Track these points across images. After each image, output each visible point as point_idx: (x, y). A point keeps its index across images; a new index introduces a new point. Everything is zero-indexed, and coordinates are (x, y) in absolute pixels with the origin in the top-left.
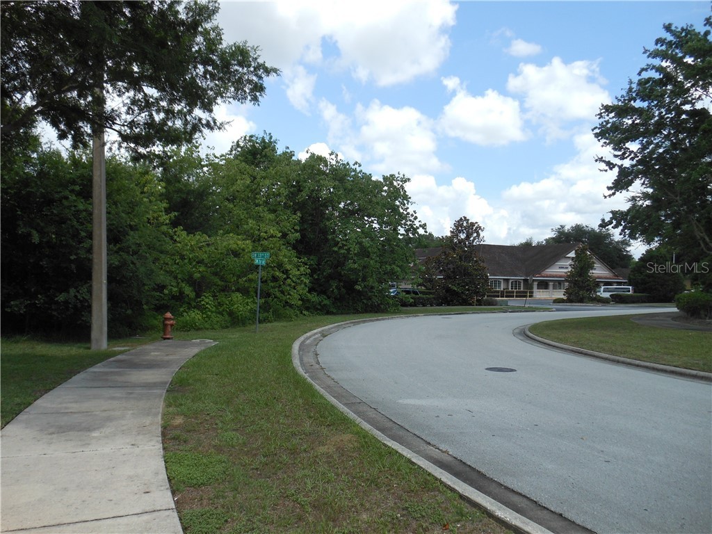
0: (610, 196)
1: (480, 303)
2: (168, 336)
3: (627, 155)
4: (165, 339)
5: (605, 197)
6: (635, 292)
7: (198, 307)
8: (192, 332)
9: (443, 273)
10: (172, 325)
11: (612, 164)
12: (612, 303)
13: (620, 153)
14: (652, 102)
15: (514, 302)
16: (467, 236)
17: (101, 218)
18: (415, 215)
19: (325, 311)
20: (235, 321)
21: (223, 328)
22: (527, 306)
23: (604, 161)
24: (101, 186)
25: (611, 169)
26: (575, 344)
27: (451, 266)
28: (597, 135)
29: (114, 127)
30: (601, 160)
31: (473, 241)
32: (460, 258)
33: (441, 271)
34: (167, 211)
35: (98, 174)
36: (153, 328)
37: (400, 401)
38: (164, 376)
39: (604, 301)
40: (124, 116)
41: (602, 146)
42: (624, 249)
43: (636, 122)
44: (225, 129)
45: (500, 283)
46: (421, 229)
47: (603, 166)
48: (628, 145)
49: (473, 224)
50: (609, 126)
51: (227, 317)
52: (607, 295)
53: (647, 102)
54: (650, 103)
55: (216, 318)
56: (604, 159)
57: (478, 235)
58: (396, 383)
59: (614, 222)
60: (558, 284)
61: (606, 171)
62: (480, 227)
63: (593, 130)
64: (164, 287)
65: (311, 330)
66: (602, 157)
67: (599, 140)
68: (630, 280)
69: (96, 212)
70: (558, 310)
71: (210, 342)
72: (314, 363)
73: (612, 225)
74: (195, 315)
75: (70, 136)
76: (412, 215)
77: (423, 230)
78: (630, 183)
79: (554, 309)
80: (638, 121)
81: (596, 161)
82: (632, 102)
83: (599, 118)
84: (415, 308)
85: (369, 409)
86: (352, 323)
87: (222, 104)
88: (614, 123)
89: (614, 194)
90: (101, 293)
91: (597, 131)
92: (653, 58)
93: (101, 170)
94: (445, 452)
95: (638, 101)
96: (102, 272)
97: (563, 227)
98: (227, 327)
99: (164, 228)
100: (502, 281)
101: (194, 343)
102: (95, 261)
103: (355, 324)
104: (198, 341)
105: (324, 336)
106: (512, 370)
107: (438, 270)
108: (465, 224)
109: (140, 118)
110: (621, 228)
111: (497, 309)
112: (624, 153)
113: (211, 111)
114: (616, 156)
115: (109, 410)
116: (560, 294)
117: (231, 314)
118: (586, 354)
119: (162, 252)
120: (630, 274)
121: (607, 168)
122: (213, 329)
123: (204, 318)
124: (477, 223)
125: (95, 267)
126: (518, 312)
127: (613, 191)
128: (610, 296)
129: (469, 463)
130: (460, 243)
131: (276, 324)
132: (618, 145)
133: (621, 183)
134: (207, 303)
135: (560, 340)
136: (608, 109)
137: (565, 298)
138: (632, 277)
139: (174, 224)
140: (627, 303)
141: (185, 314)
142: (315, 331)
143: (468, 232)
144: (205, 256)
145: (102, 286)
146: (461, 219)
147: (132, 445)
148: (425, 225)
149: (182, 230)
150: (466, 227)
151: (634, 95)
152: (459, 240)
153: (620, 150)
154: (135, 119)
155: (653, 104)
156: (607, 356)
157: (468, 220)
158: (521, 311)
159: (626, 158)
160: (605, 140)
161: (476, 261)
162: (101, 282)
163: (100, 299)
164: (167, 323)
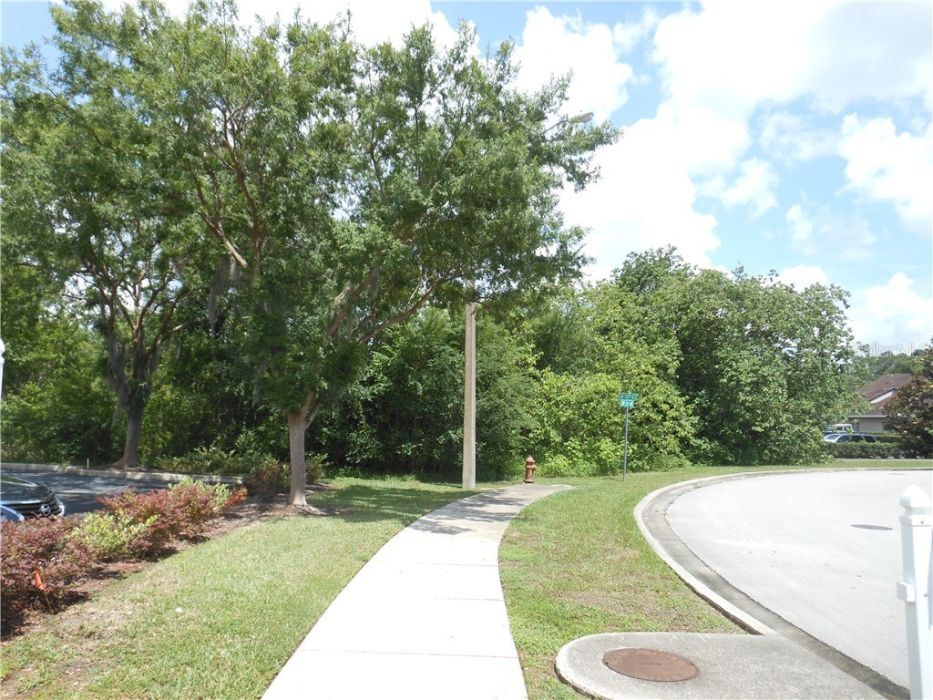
7: (565, 453)
8: (558, 479)
9: (915, 410)
17: (471, 369)
18: (850, 334)
19: (719, 460)
20: (604, 469)
21: (590, 476)
33: (912, 408)
34: (534, 351)
36: (518, 473)
38: (515, 510)
51: (594, 465)
55: (583, 465)
64: (530, 431)
71: (568, 487)
74: (560, 461)
90: (471, 437)
96: (471, 418)
98: (595, 475)
99: (531, 369)
101: (554, 488)
102: (466, 407)
104: (557, 485)
107: (907, 407)
117: (599, 461)
119: (528, 396)
122: (579, 475)
123: (569, 465)
125: (466, 414)
134: (574, 448)
139: (540, 366)
141: (550, 459)
144: (571, 399)
145: (471, 431)
149: (550, 371)
162: (470, 428)
163: (470, 442)
164: (529, 466)
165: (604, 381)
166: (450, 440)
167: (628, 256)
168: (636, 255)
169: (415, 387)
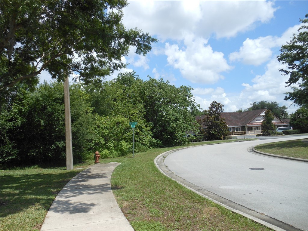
0: (288, 86)
1: (224, 138)
2: (97, 162)
3: (295, 67)
4: (96, 163)
5: (286, 87)
6: (293, 129)
7: (107, 148)
9: (207, 126)
10: (99, 157)
11: (288, 72)
12: (283, 134)
13: (291, 66)
14: (306, 42)
15: (239, 137)
16: (216, 109)
17: (68, 112)
20: (123, 153)
21: (118, 156)
22: (245, 138)
23: (284, 71)
24: (68, 97)
25: (287, 74)
26: (282, 154)
27: (210, 123)
28: (279, 60)
29: (78, 70)
30: (282, 70)
31: (219, 111)
32: (214, 119)
33: (206, 126)
34: (92, 106)
35: (67, 92)
37: (221, 187)
38: (106, 181)
39: (280, 134)
40: (81, 66)
41: (282, 64)
42: (284, 110)
43: (298, 52)
44: (126, 67)
45: (231, 129)
46: (197, 107)
47: (283, 73)
48: (295, 63)
49: (219, 104)
50: (285, 55)
51: (119, 152)
52: (281, 131)
53: (302, 43)
54: (304, 43)
55: (115, 152)
56: (283, 70)
57: (221, 108)
58: (212, 178)
59: (291, 97)
60: (257, 128)
61: (285, 75)
62: (222, 105)
63: (277, 57)
64: (92, 140)
65: (158, 155)
66: (283, 69)
67: (280, 62)
68: (290, 123)
69: (66, 109)
70: (261, 139)
71: (117, 163)
72: (168, 171)
73: (290, 99)
74: (106, 152)
75: (57, 77)
76: (193, 102)
77: (199, 108)
78: (297, 80)
79: (259, 139)
80: (299, 52)
81: (280, 71)
82: (296, 43)
83: (281, 52)
84: (196, 142)
85: (208, 192)
86: (173, 151)
87: (124, 56)
88: (287, 54)
89: (290, 85)
90: (70, 144)
91: (279, 57)
92: (305, 23)
93: (67, 91)
94: (262, 214)
95: (298, 43)
96: (69, 135)
97: (255, 103)
98: (120, 156)
100: (232, 128)
101: (110, 164)
102: (67, 130)
103: (175, 151)
104: (111, 163)
105: (165, 158)
106: (262, 169)
107: (205, 125)
108: (215, 104)
109: (88, 66)
110: (294, 100)
111: (233, 141)
112: (294, 66)
113: (120, 60)
114: (289, 68)
115: (91, 200)
116: (259, 132)
117: (121, 150)
118: (290, 159)
120: (290, 121)
121: (285, 74)
123: (109, 153)
124: (220, 103)
125: (67, 133)
126: (243, 141)
127: (289, 84)
128: (282, 131)
129: (280, 220)
130: (213, 112)
131: (140, 153)
132: (291, 63)
133: (293, 79)
134: (111, 146)
135: (274, 153)
136: (285, 47)
137: (262, 134)
138: (291, 122)
139: (94, 112)
140: (290, 134)
141: (102, 151)
142: (160, 155)
143: (217, 108)
144: (108, 126)
145: (70, 141)
146: (213, 102)
147: (112, 218)
148: (199, 105)
149: (98, 115)
150: (216, 106)
151: (296, 40)
152: (213, 111)
153: (291, 65)
154: (87, 67)
155: (305, 43)
156: (302, 159)
157: (217, 102)
158: (244, 141)
159: (295, 68)
160: (283, 61)
161: (221, 120)
162: (69, 140)
163: (70, 147)
164: (97, 156)
165: (120, 118)
166: (58, 147)
167: (119, 74)
168: (122, 74)
169: (39, 122)
